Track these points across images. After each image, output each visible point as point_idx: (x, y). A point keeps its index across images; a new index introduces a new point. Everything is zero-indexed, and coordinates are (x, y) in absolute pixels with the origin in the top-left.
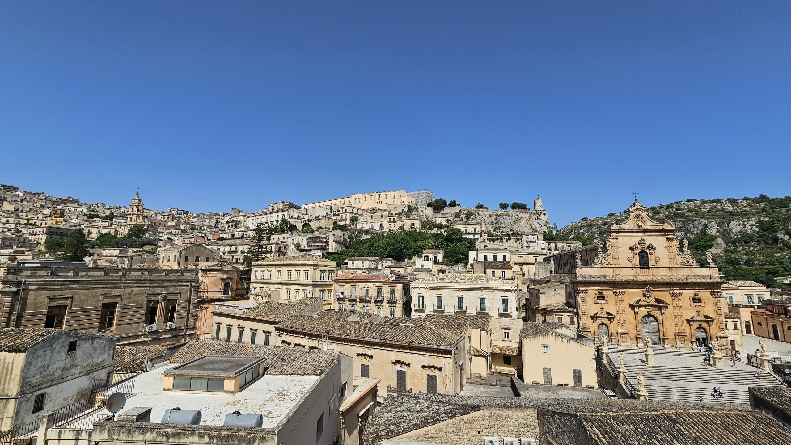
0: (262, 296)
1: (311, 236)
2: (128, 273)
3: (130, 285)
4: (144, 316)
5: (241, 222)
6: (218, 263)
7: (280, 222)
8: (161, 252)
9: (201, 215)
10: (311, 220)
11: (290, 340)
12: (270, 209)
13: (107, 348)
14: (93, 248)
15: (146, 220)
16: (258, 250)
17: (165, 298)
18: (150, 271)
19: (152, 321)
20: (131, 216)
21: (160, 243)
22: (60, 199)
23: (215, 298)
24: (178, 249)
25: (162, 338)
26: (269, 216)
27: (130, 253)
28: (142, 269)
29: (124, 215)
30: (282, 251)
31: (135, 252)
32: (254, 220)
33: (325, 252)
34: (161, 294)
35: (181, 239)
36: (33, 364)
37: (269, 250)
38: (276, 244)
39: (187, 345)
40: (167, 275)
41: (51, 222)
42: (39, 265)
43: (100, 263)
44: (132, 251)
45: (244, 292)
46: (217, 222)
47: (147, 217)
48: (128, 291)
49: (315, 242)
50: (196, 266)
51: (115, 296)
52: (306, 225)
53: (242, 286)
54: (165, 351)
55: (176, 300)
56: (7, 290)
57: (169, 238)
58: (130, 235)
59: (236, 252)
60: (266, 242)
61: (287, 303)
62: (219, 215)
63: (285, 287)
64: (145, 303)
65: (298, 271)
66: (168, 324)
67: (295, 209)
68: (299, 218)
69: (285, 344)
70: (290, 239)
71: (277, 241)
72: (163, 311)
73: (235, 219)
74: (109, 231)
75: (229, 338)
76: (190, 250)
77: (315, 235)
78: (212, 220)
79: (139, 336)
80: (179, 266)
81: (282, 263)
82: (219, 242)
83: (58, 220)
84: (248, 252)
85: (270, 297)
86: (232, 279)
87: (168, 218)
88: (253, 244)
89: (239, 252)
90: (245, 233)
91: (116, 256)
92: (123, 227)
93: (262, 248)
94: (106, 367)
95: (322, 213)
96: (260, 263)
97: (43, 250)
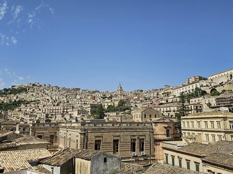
0: (190, 139)
1: (218, 97)
2: (121, 125)
3: (123, 131)
4: (130, 147)
5: (170, 93)
6: (161, 118)
7: (194, 90)
8: (133, 113)
9: (149, 91)
10: (217, 86)
11: (214, 170)
12: (187, 83)
13: (118, 163)
14: (106, 112)
15: (125, 97)
16: (183, 109)
17: (138, 138)
18: (130, 123)
19: (134, 151)
20: (118, 96)
21: (132, 108)
22: (93, 91)
23: (162, 139)
24: (141, 111)
25: (140, 160)
26: (187, 87)
27: (120, 115)
28: (127, 122)
29: (116, 96)
30: (199, 109)
31: (122, 114)
32: (178, 91)
33: (231, 108)
34: (136, 135)
35: (141, 105)
36: (93, 166)
37: (190, 109)
38: (194, 104)
39: (152, 165)
40: (138, 125)
41: (91, 102)
42: (90, 121)
43: (110, 120)
44: (121, 114)
45: (178, 136)
46: (158, 94)
47: (125, 95)
48: (122, 133)
49: (221, 101)
50: (151, 120)
51: (117, 136)
52: (213, 90)
53: (176, 132)
54: (142, 168)
55: (144, 139)
56: (82, 132)
57: (135, 105)
58: (119, 105)
59: (170, 111)
60: (188, 104)
61: (208, 144)
62: (158, 90)
63: (204, 133)
64: (130, 140)
65: (212, 122)
66: (142, 152)
67: (203, 80)
68: (207, 86)
69: (210, 173)
70: (203, 101)
71: (195, 103)
72: (138, 145)
73: (167, 91)
74: (111, 104)
75: (174, 164)
76: (146, 111)
77: (221, 96)
78: (155, 93)
79: (129, 158)
80: (142, 120)
81: (200, 117)
82: (160, 106)
83: (93, 101)
84: (178, 111)
85: (195, 140)
86: (170, 128)
87: (134, 95)
88: (180, 106)
89: (172, 111)
90: (174, 99)
91: (115, 116)
92: (116, 101)
93: (185, 107)
94: (119, 172)
95: (225, 80)
96: (185, 117)
97: (90, 114)
